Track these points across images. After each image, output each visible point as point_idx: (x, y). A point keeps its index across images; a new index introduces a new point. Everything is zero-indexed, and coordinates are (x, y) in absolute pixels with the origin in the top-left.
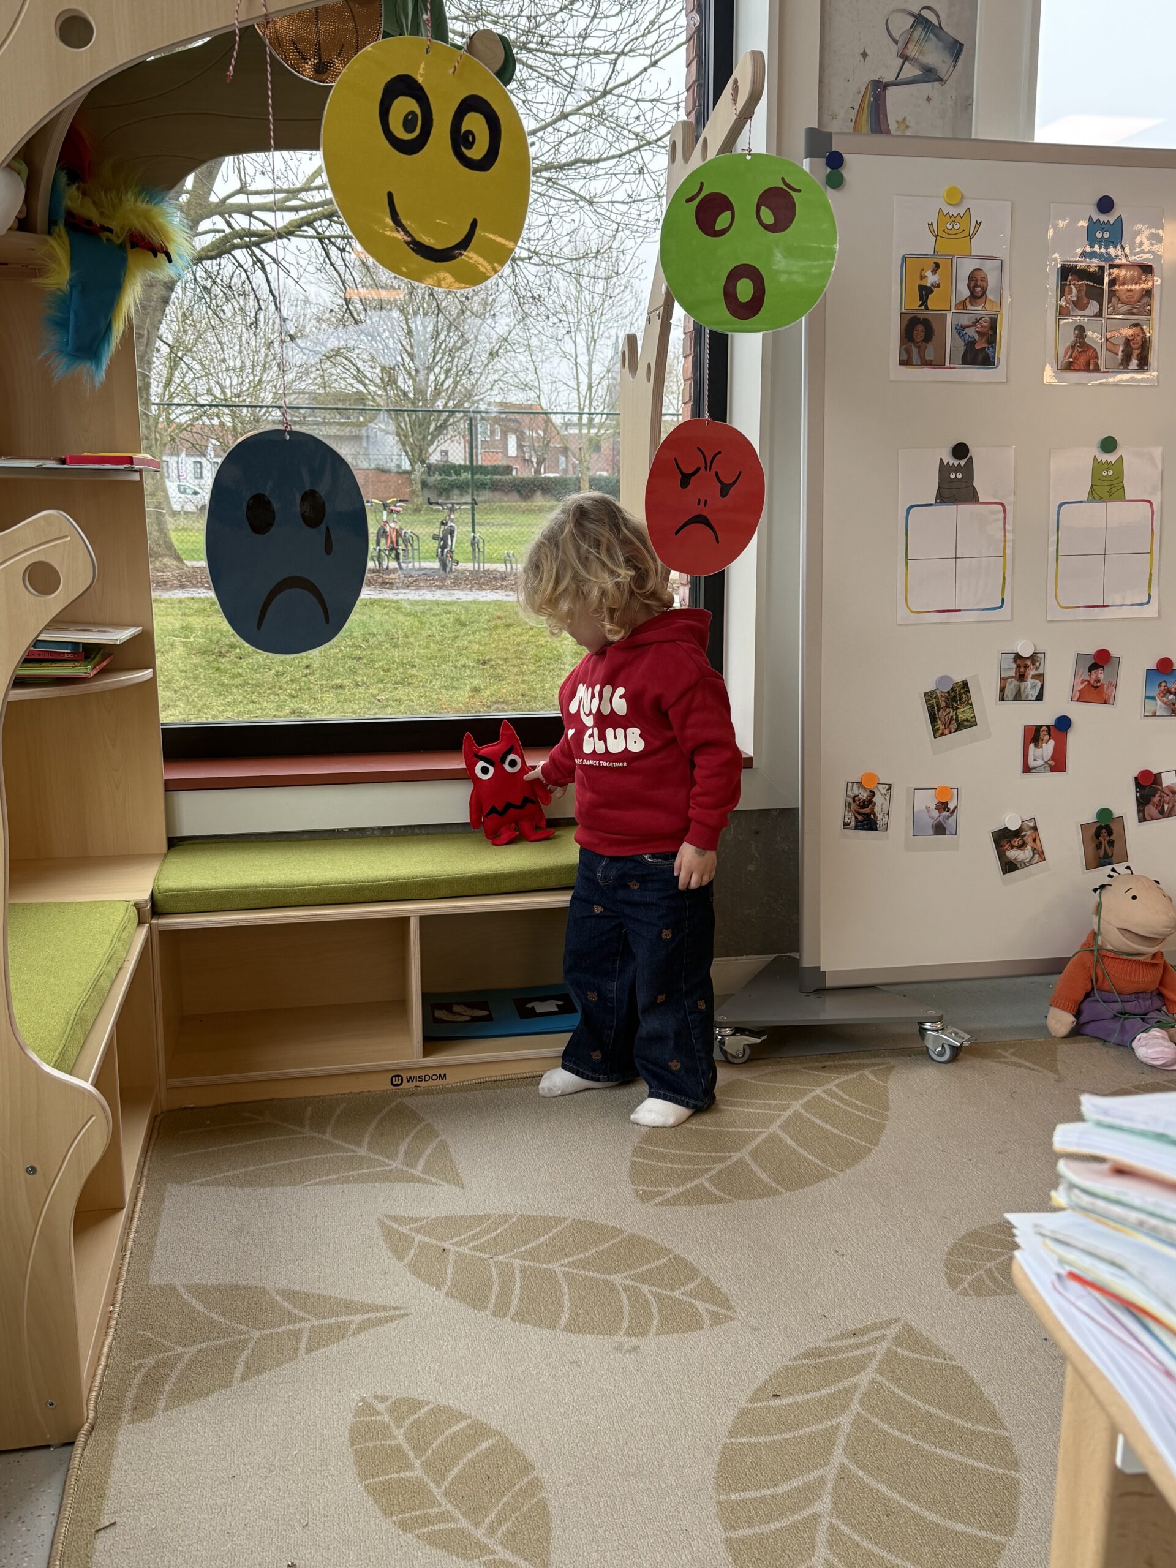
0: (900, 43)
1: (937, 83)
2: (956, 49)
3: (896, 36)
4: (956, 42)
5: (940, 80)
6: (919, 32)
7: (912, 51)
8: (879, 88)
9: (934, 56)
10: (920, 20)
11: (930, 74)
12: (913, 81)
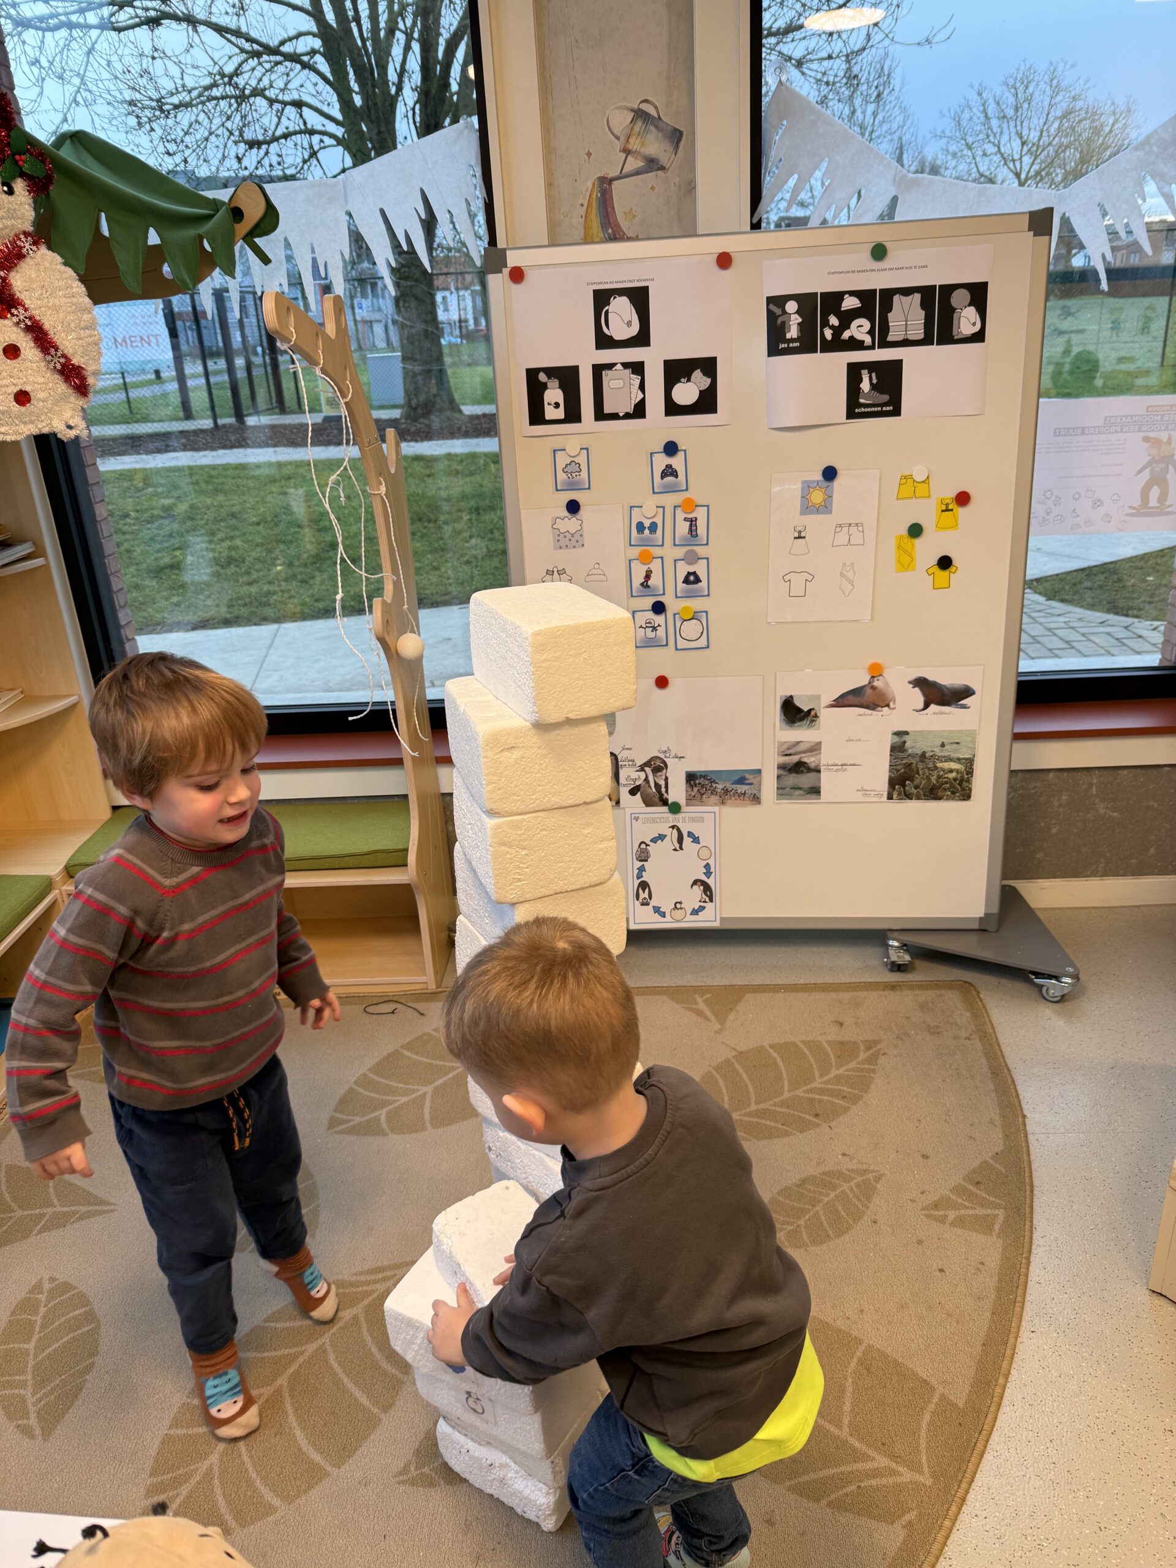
0: (622, 138)
1: (659, 172)
2: (676, 137)
3: (616, 131)
4: (676, 130)
5: (662, 168)
6: (639, 124)
7: (634, 144)
8: (605, 184)
9: (654, 145)
10: (640, 115)
11: (652, 164)
12: (637, 173)
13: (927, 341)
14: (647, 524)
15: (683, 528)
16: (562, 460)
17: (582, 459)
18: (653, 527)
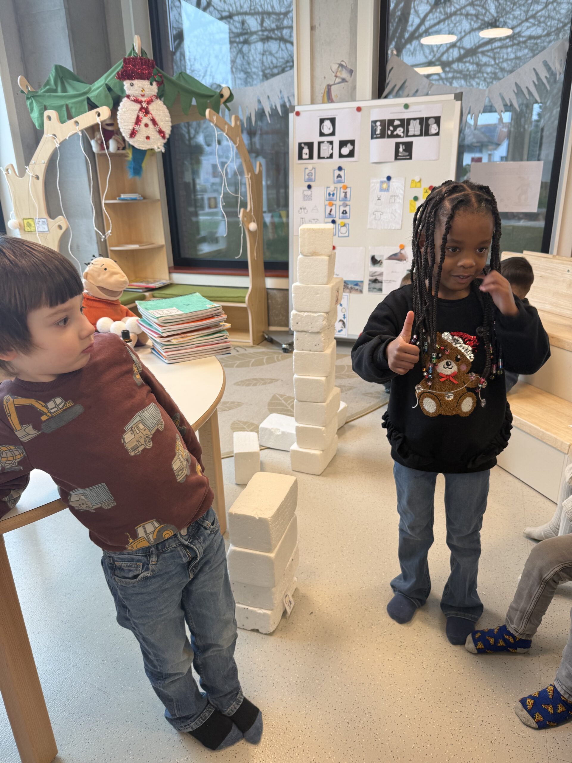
0: (335, 72)
2: (351, 72)
3: (334, 70)
4: (351, 70)
5: (347, 82)
6: (340, 68)
7: (338, 74)
8: (329, 87)
9: (344, 74)
10: (341, 65)
11: (344, 80)
12: (339, 83)
13: (421, 135)
14: (332, 193)
15: (343, 195)
16: (307, 171)
17: (313, 171)
18: (333, 194)
